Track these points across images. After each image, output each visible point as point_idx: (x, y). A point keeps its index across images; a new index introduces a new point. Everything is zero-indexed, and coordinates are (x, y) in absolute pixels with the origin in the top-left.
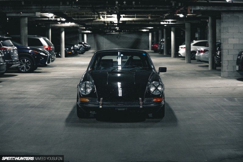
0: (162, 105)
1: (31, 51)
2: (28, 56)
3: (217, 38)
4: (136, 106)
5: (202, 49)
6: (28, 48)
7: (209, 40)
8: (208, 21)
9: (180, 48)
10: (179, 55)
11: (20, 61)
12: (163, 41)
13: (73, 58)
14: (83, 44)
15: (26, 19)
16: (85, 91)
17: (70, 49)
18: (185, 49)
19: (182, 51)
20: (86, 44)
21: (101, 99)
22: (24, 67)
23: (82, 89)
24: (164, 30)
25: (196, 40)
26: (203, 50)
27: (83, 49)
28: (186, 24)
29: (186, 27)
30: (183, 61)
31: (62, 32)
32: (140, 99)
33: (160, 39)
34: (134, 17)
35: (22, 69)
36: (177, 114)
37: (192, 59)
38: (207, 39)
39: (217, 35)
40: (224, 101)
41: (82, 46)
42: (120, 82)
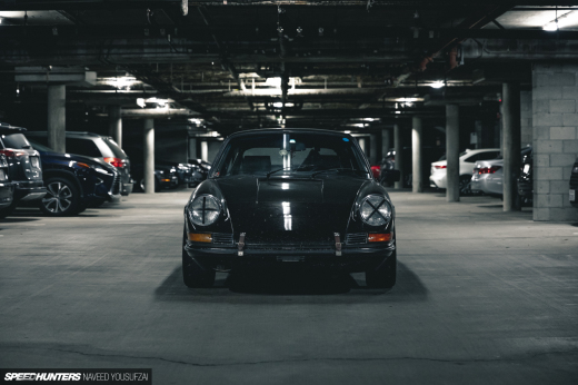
0: (389, 251)
1: (74, 165)
2: (67, 175)
3: (522, 140)
4: (326, 251)
5: (487, 164)
6: (68, 156)
7: (505, 149)
8: (500, 100)
9: (434, 169)
10: (433, 186)
11: (46, 185)
12: (392, 156)
13: (175, 194)
14: (199, 165)
15: (63, 89)
16: (203, 218)
17: (167, 172)
18: (445, 170)
19: (439, 175)
20: (207, 164)
21: (243, 235)
22: (55, 202)
23: (196, 213)
24: (396, 128)
25: (472, 148)
26: (489, 167)
27: (200, 176)
28: (447, 107)
29: (448, 114)
30: (442, 198)
31: (148, 130)
32: (337, 234)
33: (384, 152)
34: (322, 87)
35: (51, 207)
36: (425, 281)
37: (462, 194)
38: (499, 147)
39: (523, 132)
40: (542, 259)
41: (196, 168)
42: (287, 201)
